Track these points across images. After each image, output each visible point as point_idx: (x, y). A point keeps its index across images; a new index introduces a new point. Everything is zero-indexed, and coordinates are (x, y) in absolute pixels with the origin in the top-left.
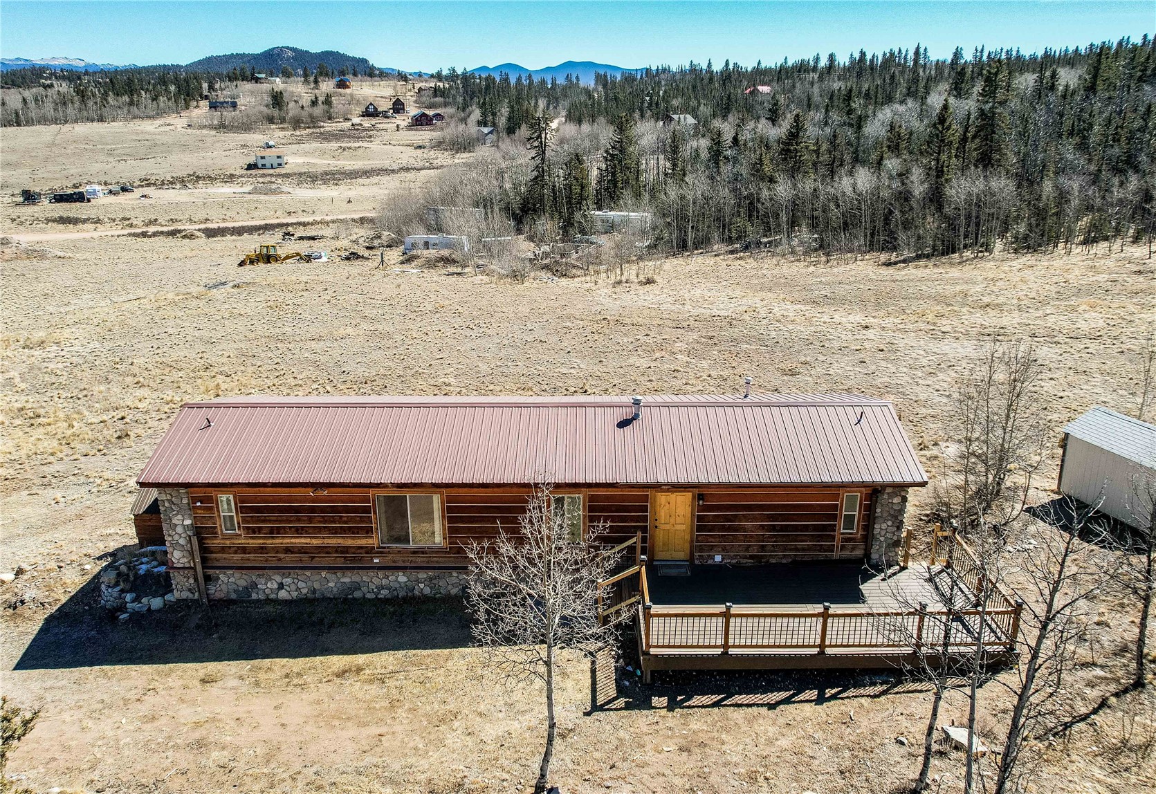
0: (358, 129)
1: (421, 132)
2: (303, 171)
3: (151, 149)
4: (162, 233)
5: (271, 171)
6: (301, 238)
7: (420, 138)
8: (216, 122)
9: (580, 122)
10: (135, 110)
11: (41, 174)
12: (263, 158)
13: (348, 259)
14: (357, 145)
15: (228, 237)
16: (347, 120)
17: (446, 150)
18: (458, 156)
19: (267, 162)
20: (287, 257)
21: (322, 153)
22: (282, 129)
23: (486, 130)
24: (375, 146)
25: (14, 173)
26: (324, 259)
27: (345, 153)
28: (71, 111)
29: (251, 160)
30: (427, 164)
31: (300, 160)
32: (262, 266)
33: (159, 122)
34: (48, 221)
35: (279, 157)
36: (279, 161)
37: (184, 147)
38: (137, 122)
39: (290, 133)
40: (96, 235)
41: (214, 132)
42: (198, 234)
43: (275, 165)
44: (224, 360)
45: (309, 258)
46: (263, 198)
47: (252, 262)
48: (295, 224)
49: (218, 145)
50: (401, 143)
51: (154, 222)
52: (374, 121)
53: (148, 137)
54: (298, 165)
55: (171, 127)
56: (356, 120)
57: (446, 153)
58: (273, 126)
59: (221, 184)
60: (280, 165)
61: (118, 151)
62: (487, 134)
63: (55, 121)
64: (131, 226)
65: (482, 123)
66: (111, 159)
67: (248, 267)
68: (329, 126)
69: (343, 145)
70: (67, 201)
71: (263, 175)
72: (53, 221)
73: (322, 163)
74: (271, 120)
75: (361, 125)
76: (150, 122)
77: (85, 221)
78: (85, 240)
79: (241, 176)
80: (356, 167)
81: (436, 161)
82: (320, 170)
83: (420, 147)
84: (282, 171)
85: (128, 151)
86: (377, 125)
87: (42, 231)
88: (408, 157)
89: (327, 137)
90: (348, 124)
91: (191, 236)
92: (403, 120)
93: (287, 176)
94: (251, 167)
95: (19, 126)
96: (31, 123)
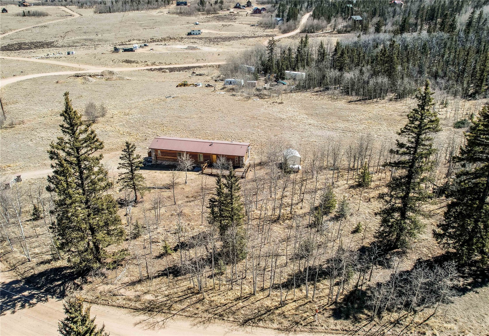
0: (232, 15)
1: (255, 17)
2: (207, 37)
3: (155, 24)
4: (156, 69)
5: (196, 36)
6: (197, 75)
7: (254, 20)
8: (178, 11)
9: (314, 18)
10: (150, 6)
11: (118, 36)
12: (193, 31)
13: (207, 86)
14: (229, 23)
15: (176, 72)
16: (228, 10)
17: (262, 27)
18: (266, 30)
19: (195, 32)
20: (190, 85)
21: (215, 28)
22: (203, 14)
23: (278, 19)
24: (236, 24)
25: (109, 35)
26: (201, 86)
27: (224, 28)
28: (128, 6)
29: (189, 31)
30: (253, 35)
31: (207, 31)
32: (183, 87)
33: (158, 10)
34: (123, 62)
35: (199, 31)
36: (199, 32)
37: (166, 23)
38: (150, 11)
39: (205, 16)
40: (137, 69)
41: (177, 16)
42: (167, 71)
43: (198, 34)
44: (166, 122)
45: (196, 85)
46: (190, 51)
47: (180, 86)
48: (197, 67)
49: (179, 22)
50: (246, 22)
51: (154, 64)
52: (239, 10)
53: (154, 18)
54: (206, 33)
55: (162, 13)
56: (232, 10)
57: (262, 29)
58: (200, 13)
59: (178, 42)
60: (199, 33)
61: (144, 25)
62: (279, 21)
63: (122, 11)
64: (147, 65)
65: (278, 16)
66: (141, 28)
67: (179, 87)
68: (221, 13)
69: (224, 23)
70: (128, 51)
71: (193, 38)
72: (124, 62)
73: (215, 33)
74: (199, 10)
75: (233, 12)
76: (155, 10)
77: (134, 62)
78: (134, 71)
79: (185, 38)
80: (227, 36)
81: (257, 33)
82: (213, 37)
83: (253, 26)
84: (200, 36)
85: (146, 24)
86: (240, 13)
87: (121, 66)
88: (247, 30)
89: (219, 18)
90: (228, 12)
91: (165, 72)
92: (249, 10)
93: (201, 39)
94: (189, 34)
95: (110, 12)
96: (114, 11)
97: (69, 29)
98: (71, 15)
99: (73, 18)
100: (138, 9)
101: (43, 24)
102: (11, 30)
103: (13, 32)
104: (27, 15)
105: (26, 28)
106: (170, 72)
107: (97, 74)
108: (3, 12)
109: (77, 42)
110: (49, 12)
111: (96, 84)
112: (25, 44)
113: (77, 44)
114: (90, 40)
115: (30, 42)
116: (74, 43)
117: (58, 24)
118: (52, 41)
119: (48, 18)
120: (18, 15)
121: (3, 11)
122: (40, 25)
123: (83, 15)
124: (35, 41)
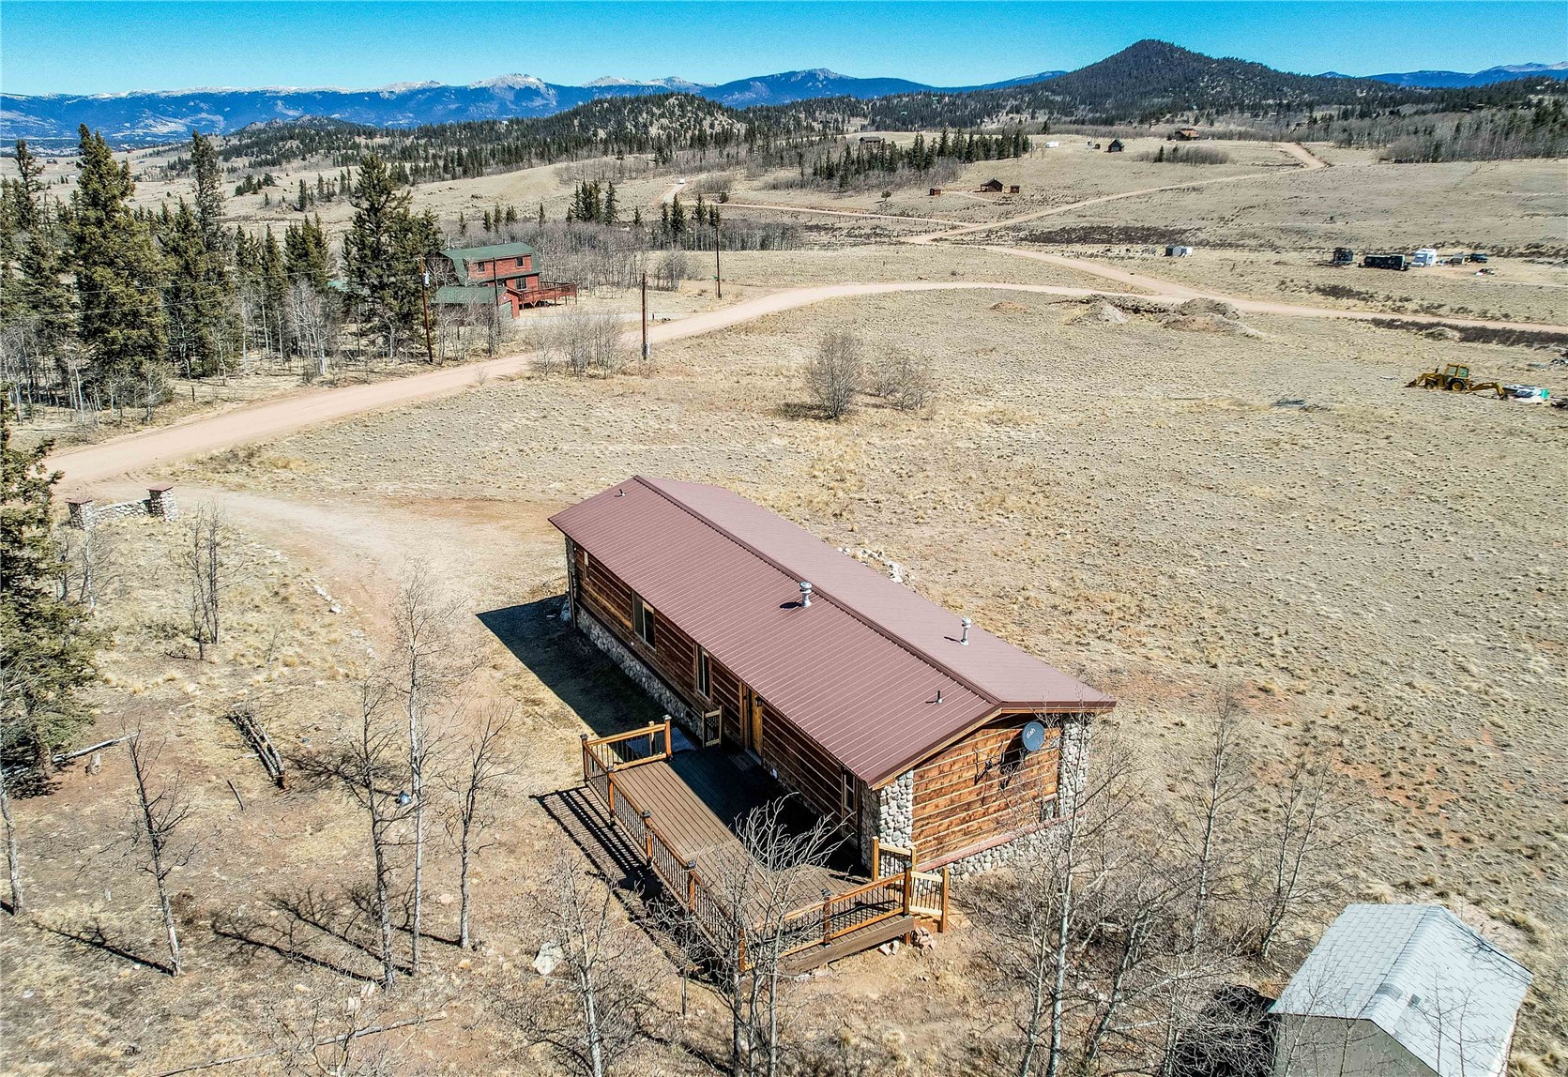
4: (1416, 324)
13: (1559, 406)
15: (1491, 346)
20: (1481, 387)
28: (1509, 144)
32: (1438, 391)
34: (1317, 290)
40: (1337, 314)
42: (1453, 334)
45: (1508, 394)
47: (1427, 385)
51: (1429, 309)
61: (1537, 202)
63: (1482, 156)
64: (1397, 309)
67: (1415, 388)
70: (1379, 266)
72: (1322, 291)
77: (1356, 295)
78: (1317, 319)
85: (1552, 201)
87: (1289, 301)
91: (1438, 337)
95: (1435, 161)
96: (1453, 157)
97: (1255, 201)
98: (1297, 165)
99: (1298, 170)
100: (1549, 154)
101: (1195, 184)
102: (1099, 194)
103: (1105, 198)
104: (1168, 160)
105: (1139, 192)
106: (1462, 340)
107: (1163, 308)
108: (1110, 151)
109: (1254, 236)
110: (1233, 155)
111: (1119, 330)
112: (1105, 230)
113: (1247, 242)
114: (1298, 232)
115: (1123, 224)
116: (1243, 236)
117: (1236, 186)
118: (1184, 227)
119: (1221, 168)
120: (1144, 158)
121: (1110, 147)
122: (1184, 185)
123: (1337, 164)
124: (1139, 225)
